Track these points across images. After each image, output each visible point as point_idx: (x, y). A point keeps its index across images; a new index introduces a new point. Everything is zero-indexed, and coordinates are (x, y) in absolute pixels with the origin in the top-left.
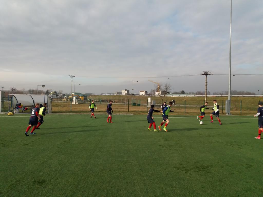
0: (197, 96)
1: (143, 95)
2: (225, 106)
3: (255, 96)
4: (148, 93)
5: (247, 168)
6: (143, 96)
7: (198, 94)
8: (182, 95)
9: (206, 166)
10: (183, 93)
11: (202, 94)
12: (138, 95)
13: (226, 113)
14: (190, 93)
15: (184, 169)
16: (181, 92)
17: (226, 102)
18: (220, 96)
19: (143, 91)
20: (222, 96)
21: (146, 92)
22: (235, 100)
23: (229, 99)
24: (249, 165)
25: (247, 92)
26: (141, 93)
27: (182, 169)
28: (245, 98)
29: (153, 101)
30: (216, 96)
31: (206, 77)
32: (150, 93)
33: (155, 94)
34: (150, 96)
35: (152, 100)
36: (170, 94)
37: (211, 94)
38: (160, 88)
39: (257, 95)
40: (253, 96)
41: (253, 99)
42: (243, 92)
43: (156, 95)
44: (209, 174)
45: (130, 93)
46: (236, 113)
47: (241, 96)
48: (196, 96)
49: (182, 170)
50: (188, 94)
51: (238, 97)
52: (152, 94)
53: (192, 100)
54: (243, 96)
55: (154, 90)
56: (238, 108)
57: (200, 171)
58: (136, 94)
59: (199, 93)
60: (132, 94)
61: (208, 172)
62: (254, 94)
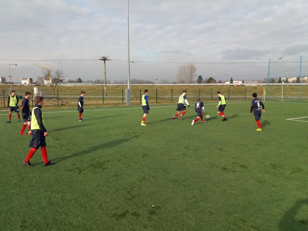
0: (96, 84)
1: (27, 83)
2: (125, 96)
3: (153, 84)
4: (34, 82)
5: (143, 157)
6: (27, 85)
7: (97, 82)
8: (79, 84)
9: (102, 162)
10: (80, 81)
11: (102, 83)
12: (19, 84)
13: (126, 103)
14: (88, 82)
15: (77, 170)
16: (76, 80)
17: (126, 91)
18: (121, 85)
19: (27, 79)
20: (122, 85)
21: (31, 80)
22: (135, 89)
23: (128, 88)
24: (144, 154)
25: (146, 81)
26: (23, 82)
27: (76, 170)
28: (145, 87)
29: (40, 92)
30: (117, 86)
31: (105, 63)
32: (37, 82)
33: (44, 82)
34: (36, 85)
35: (39, 90)
36: (63, 82)
37: (111, 83)
38: (49, 75)
39: (156, 84)
40: (152, 84)
41: (152, 88)
42: (143, 80)
43: (45, 84)
44: (105, 170)
45: (6, 81)
46: (136, 103)
47: (141, 85)
48: (94, 85)
49: (75, 172)
50: (85, 82)
51: (138, 85)
52: (40, 83)
53: (91, 90)
54: (143, 85)
55: (42, 78)
56: (138, 97)
57: (96, 169)
58: (16, 83)
59: (99, 82)
60: (10, 83)
61: (104, 169)
62: (153, 83)
